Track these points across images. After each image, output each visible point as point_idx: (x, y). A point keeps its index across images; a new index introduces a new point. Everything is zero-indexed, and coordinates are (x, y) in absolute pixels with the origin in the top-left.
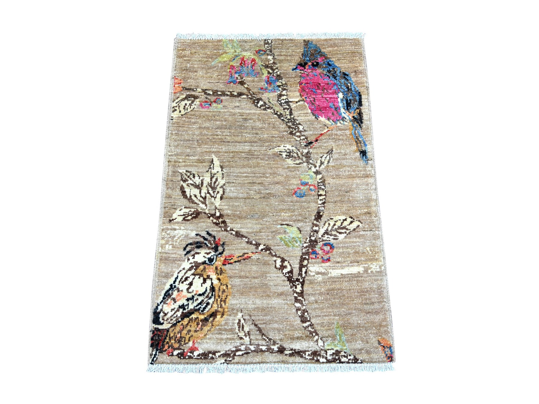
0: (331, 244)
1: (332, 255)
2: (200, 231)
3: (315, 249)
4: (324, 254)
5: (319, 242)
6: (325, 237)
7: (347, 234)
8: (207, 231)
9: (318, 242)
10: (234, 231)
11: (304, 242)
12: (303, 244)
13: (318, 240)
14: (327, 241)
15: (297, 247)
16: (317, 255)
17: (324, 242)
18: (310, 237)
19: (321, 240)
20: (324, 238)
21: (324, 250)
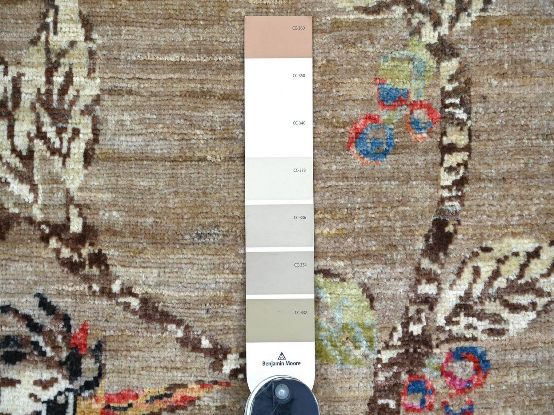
0: (479, 351)
1: (482, 396)
2: (12, 295)
3: (419, 374)
4: (454, 391)
5: (437, 346)
6: (457, 323)
7: (539, 314)
8: (38, 295)
9: (434, 343)
10: (135, 295)
11: (383, 344)
12: (379, 352)
13: (434, 337)
14: (466, 339)
15: (357, 362)
16: (427, 398)
17: (454, 346)
18: (405, 325)
19: (443, 337)
20: (455, 330)
21: (454, 378)
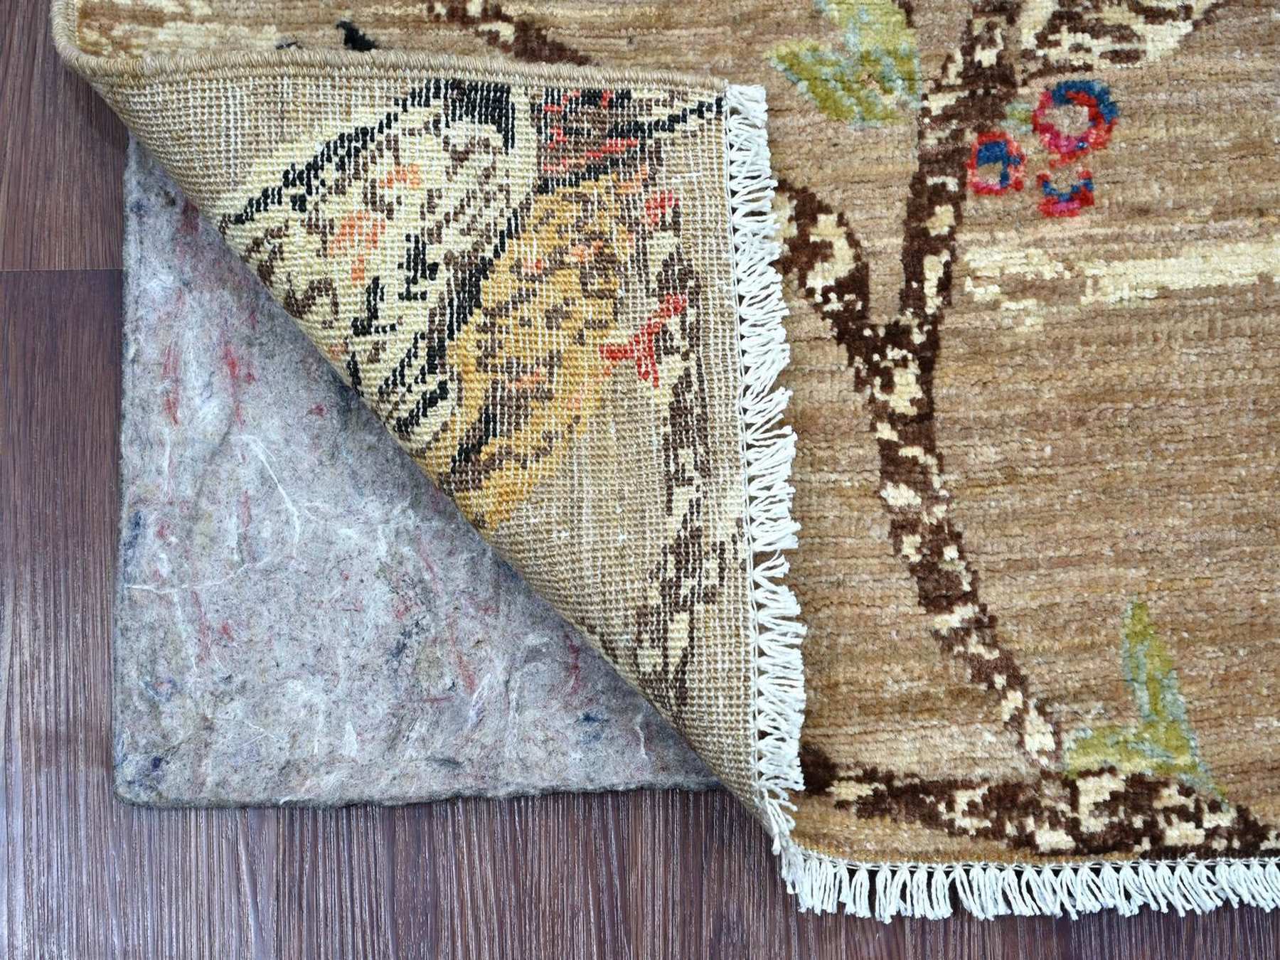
0: (1097, 88)
1: (1105, 164)
2: (300, 27)
3: (996, 130)
4: (1057, 157)
5: (1025, 83)
6: (1057, 44)
7: (1196, 25)
8: (343, 25)
9: (1019, 78)
10: (507, 19)
11: (931, 84)
12: (925, 97)
13: (1018, 67)
14: (1075, 69)
15: (888, 116)
16: (1011, 171)
17: (1053, 80)
18: (968, 51)
19: (1033, 67)
20: (1054, 54)
21: (1056, 135)
